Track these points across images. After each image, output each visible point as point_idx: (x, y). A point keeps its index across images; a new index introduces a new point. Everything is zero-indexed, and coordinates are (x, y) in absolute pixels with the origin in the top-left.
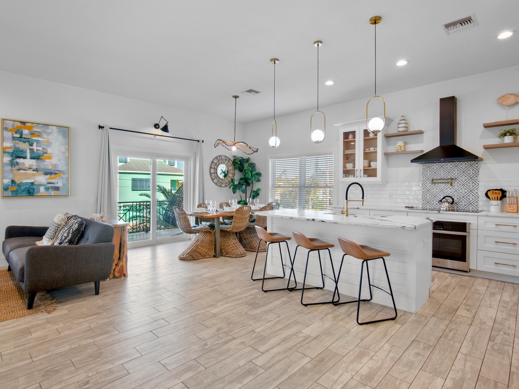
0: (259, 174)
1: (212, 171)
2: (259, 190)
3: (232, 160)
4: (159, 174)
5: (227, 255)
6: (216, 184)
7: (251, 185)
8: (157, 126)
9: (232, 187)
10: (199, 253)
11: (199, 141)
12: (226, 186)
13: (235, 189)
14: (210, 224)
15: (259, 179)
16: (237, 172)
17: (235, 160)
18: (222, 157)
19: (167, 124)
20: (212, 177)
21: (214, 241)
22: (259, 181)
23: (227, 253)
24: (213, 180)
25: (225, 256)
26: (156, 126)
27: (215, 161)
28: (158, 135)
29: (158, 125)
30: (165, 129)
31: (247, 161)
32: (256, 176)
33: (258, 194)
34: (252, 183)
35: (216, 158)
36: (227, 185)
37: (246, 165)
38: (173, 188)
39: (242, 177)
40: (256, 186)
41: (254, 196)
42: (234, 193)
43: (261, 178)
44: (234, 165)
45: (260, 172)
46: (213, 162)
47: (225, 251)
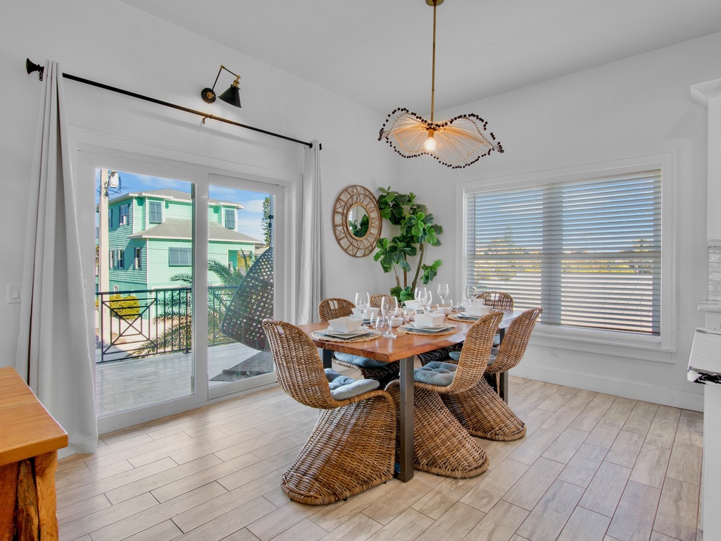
0: (438, 229)
1: (338, 219)
2: (438, 263)
3: (377, 198)
4: (211, 242)
5: (434, 470)
6: (345, 250)
7: (419, 253)
8: (210, 95)
9: (383, 257)
10: (351, 473)
11: (311, 145)
12: (364, 256)
13: (390, 263)
14: (366, 362)
15: (438, 240)
16: (386, 224)
17: (382, 197)
18: (359, 188)
19: (236, 82)
20: (338, 233)
21: (395, 424)
22: (438, 243)
23: (433, 463)
24: (338, 241)
25: (428, 472)
26: (207, 95)
27: (345, 197)
28: (211, 117)
29: (211, 91)
30: (232, 96)
31: (409, 201)
32: (434, 234)
33: (435, 274)
34: (421, 248)
35: (346, 190)
36: (367, 252)
37: (406, 209)
38: (231, 263)
39: (399, 235)
40: (431, 255)
41: (427, 278)
42: (386, 270)
43: (442, 238)
44: (381, 209)
45: (439, 225)
46: (338, 199)
47: (426, 455)
